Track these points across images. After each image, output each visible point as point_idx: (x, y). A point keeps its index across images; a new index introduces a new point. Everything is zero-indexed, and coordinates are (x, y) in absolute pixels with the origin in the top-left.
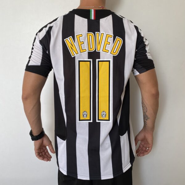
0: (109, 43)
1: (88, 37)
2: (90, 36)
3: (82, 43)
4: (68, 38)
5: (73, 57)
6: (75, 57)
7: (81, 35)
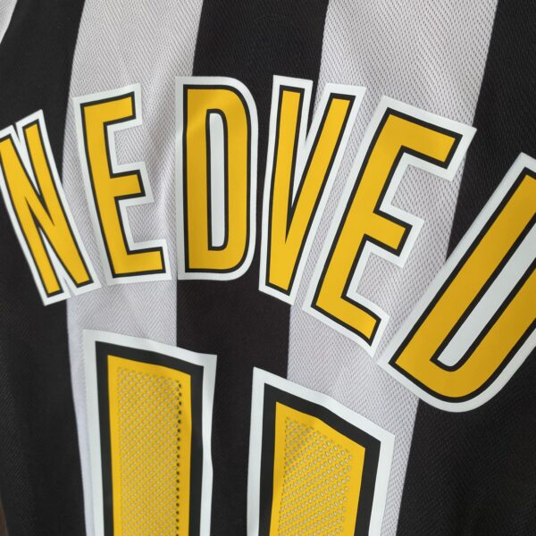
0: (392, 235)
1: (196, 123)
2: (215, 118)
3: (130, 185)
4: (20, 124)
5: (47, 301)
6: (63, 304)
7: (124, 108)
